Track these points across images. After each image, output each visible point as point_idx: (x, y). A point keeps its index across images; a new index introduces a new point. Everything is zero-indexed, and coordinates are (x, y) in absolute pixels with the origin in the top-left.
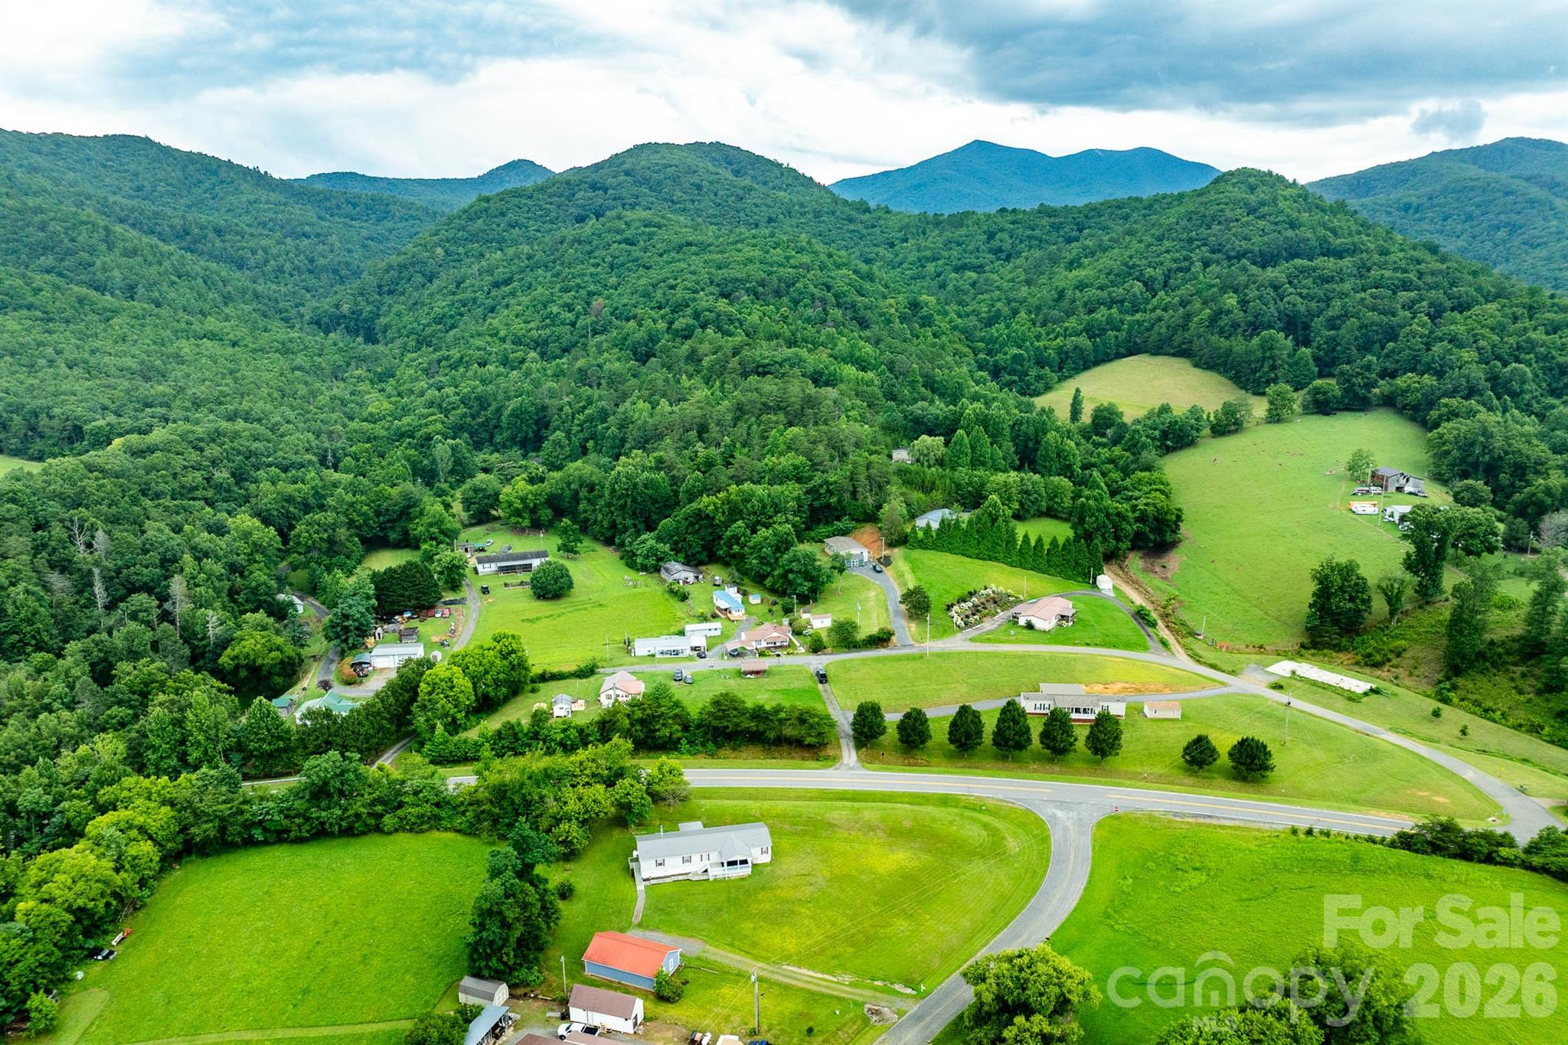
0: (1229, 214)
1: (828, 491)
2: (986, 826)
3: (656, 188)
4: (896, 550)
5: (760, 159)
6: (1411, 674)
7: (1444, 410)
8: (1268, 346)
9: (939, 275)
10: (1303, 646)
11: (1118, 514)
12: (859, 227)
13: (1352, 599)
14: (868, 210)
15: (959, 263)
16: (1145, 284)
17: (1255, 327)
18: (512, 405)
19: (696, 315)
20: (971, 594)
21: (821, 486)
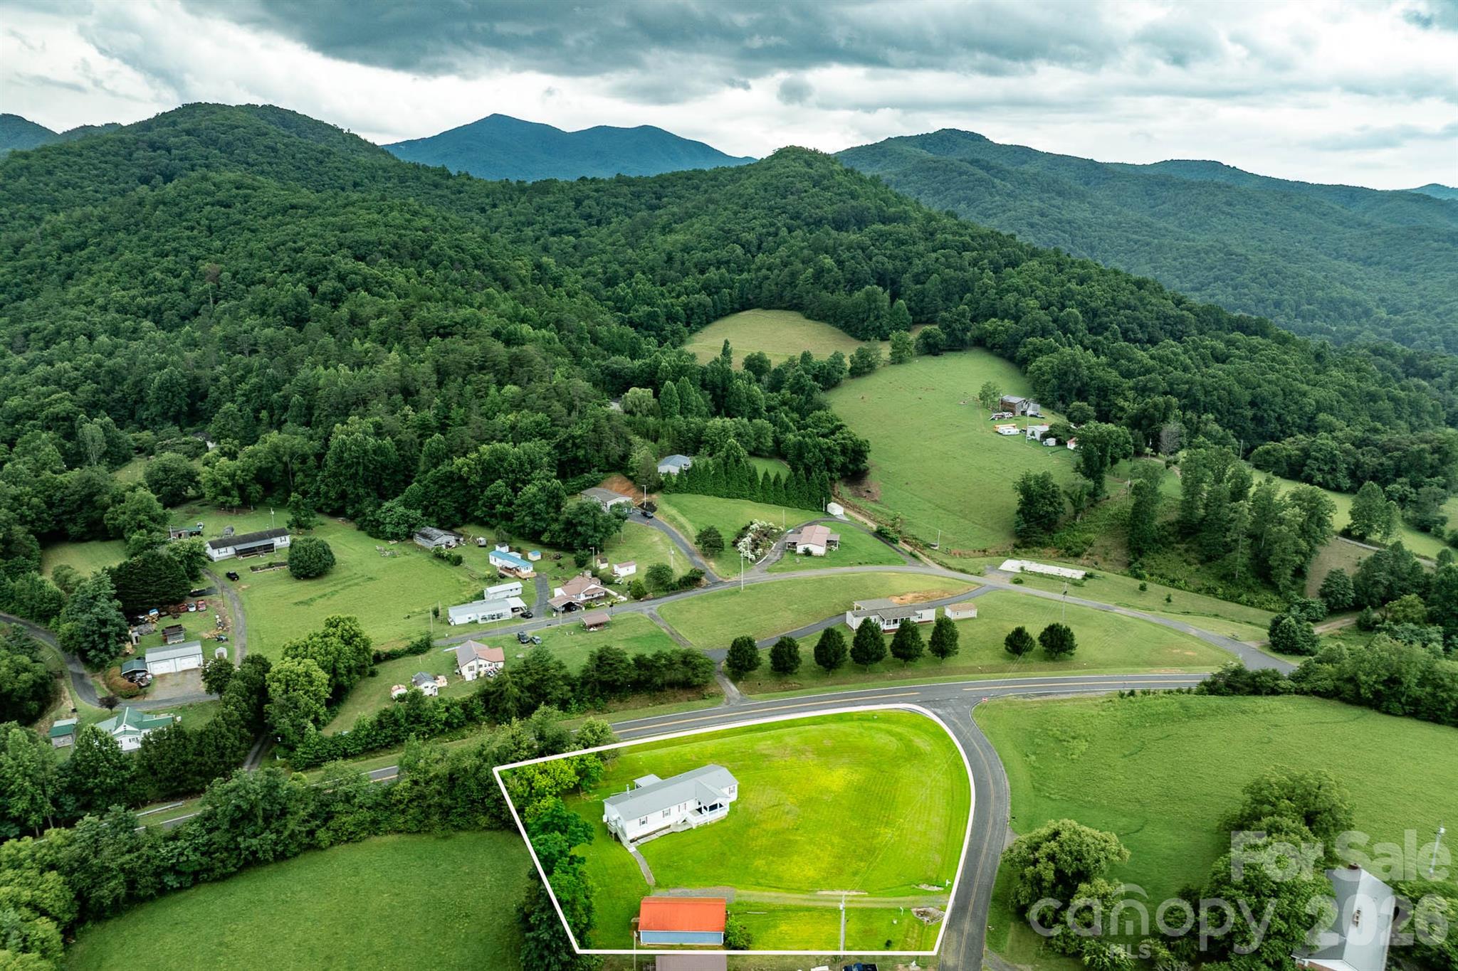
0: (799, 185)
1: (574, 444)
2: (889, 733)
3: (228, 148)
4: (654, 496)
5: (319, 124)
6: (1105, 560)
7: (1030, 347)
8: (870, 298)
9: (537, 239)
10: (1016, 546)
11: (829, 448)
12: (446, 192)
13: (1051, 504)
14: (449, 176)
15: (555, 228)
16: (743, 246)
17: (855, 283)
18: (158, 378)
19: (341, 278)
20: (746, 528)
21: (566, 440)
